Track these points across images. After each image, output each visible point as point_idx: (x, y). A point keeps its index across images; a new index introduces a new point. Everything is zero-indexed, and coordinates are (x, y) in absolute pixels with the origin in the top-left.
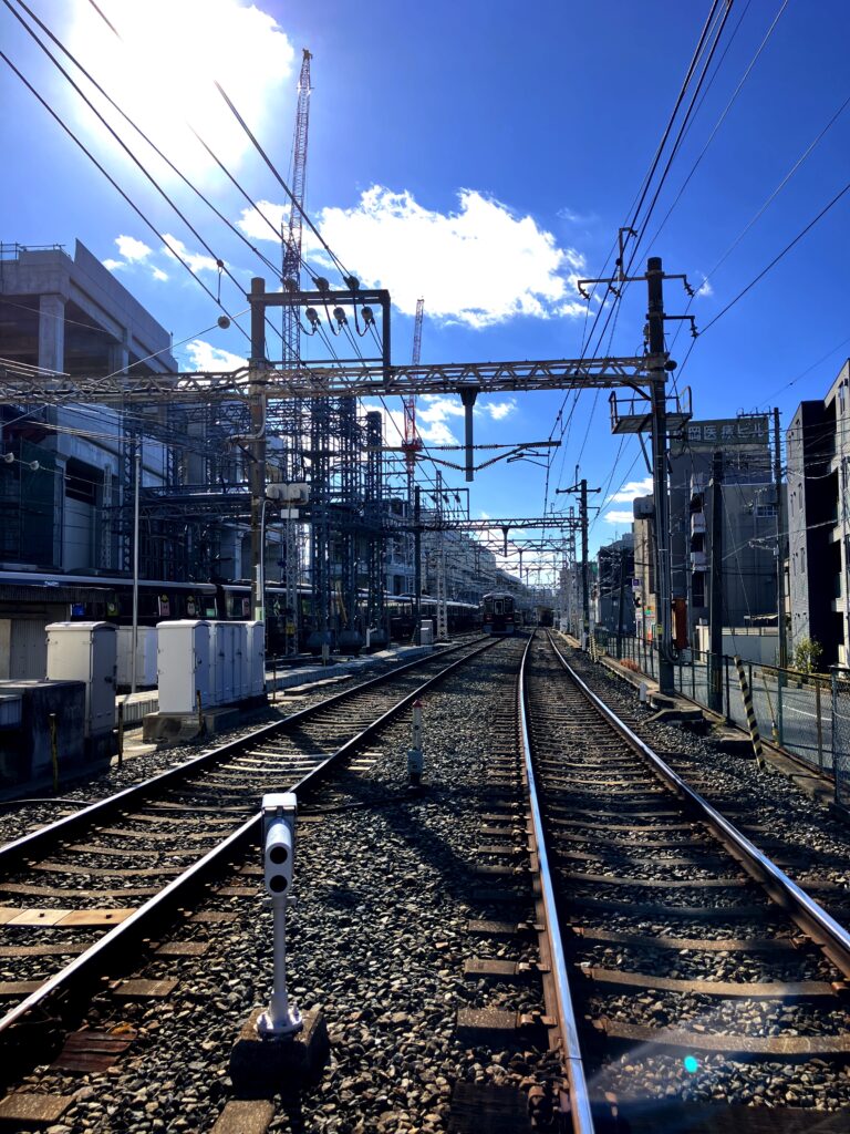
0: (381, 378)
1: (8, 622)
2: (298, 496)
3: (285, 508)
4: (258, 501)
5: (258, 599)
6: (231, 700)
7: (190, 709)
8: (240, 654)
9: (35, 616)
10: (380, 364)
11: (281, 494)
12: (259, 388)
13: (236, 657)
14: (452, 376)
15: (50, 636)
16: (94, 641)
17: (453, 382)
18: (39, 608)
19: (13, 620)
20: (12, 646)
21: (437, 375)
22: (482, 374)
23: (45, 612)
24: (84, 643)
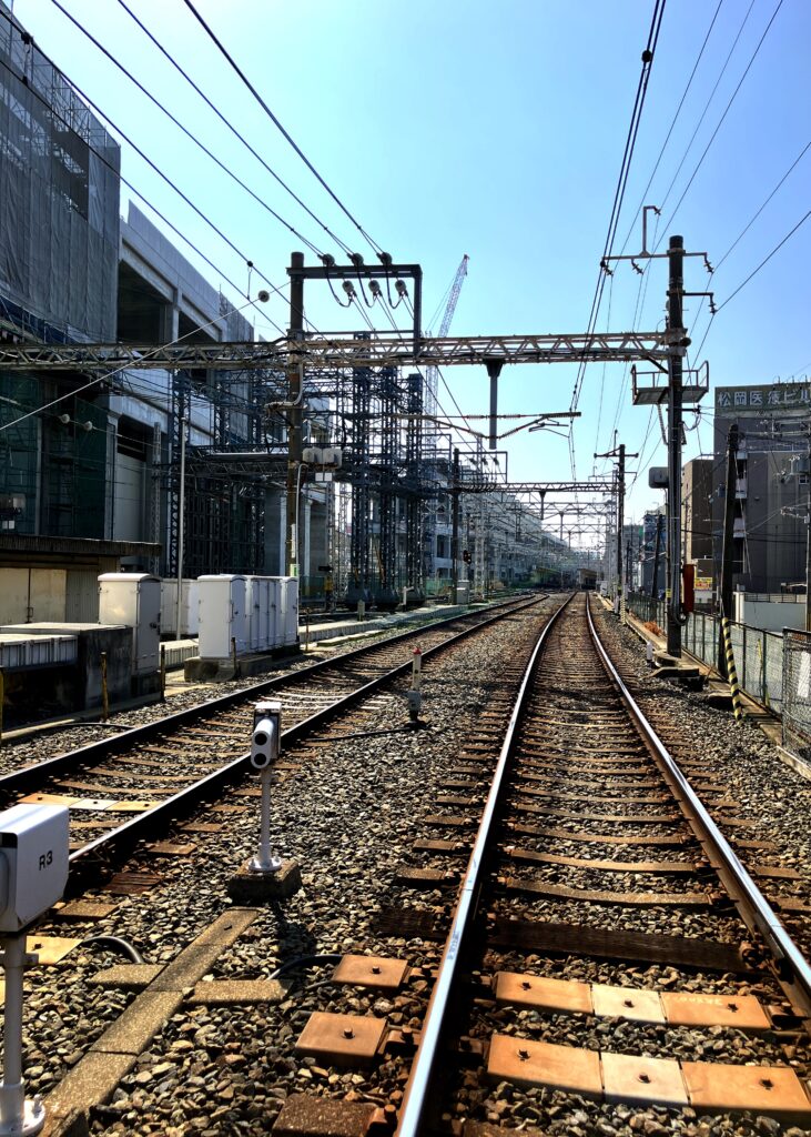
0: (411, 349)
1: (64, 572)
2: (331, 460)
3: (320, 471)
4: (294, 464)
5: (293, 556)
6: (265, 649)
7: (227, 655)
8: (274, 606)
9: (88, 567)
10: (411, 336)
11: (316, 457)
12: (297, 357)
13: (271, 610)
14: (479, 348)
15: (103, 585)
16: (140, 591)
17: (479, 354)
18: (93, 560)
19: (68, 570)
20: (67, 595)
21: (465, 347)
22: (507, 346)
23: (97, 564)
24: (132, 592)
